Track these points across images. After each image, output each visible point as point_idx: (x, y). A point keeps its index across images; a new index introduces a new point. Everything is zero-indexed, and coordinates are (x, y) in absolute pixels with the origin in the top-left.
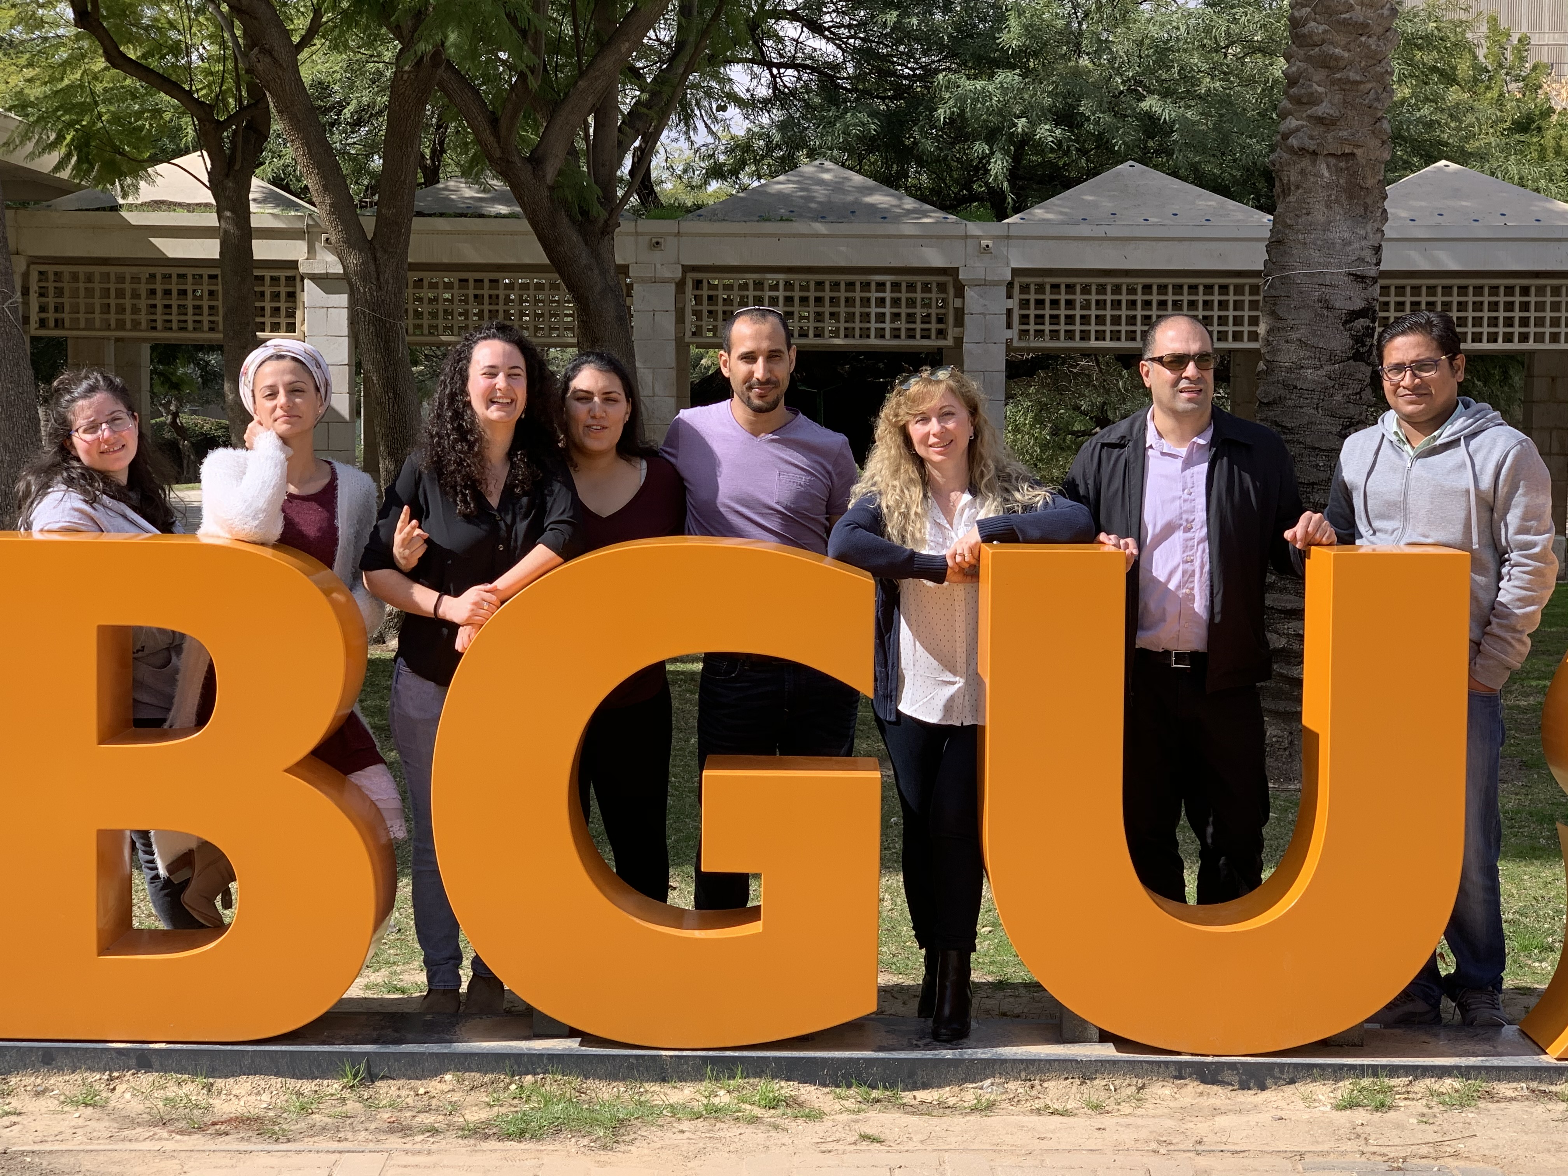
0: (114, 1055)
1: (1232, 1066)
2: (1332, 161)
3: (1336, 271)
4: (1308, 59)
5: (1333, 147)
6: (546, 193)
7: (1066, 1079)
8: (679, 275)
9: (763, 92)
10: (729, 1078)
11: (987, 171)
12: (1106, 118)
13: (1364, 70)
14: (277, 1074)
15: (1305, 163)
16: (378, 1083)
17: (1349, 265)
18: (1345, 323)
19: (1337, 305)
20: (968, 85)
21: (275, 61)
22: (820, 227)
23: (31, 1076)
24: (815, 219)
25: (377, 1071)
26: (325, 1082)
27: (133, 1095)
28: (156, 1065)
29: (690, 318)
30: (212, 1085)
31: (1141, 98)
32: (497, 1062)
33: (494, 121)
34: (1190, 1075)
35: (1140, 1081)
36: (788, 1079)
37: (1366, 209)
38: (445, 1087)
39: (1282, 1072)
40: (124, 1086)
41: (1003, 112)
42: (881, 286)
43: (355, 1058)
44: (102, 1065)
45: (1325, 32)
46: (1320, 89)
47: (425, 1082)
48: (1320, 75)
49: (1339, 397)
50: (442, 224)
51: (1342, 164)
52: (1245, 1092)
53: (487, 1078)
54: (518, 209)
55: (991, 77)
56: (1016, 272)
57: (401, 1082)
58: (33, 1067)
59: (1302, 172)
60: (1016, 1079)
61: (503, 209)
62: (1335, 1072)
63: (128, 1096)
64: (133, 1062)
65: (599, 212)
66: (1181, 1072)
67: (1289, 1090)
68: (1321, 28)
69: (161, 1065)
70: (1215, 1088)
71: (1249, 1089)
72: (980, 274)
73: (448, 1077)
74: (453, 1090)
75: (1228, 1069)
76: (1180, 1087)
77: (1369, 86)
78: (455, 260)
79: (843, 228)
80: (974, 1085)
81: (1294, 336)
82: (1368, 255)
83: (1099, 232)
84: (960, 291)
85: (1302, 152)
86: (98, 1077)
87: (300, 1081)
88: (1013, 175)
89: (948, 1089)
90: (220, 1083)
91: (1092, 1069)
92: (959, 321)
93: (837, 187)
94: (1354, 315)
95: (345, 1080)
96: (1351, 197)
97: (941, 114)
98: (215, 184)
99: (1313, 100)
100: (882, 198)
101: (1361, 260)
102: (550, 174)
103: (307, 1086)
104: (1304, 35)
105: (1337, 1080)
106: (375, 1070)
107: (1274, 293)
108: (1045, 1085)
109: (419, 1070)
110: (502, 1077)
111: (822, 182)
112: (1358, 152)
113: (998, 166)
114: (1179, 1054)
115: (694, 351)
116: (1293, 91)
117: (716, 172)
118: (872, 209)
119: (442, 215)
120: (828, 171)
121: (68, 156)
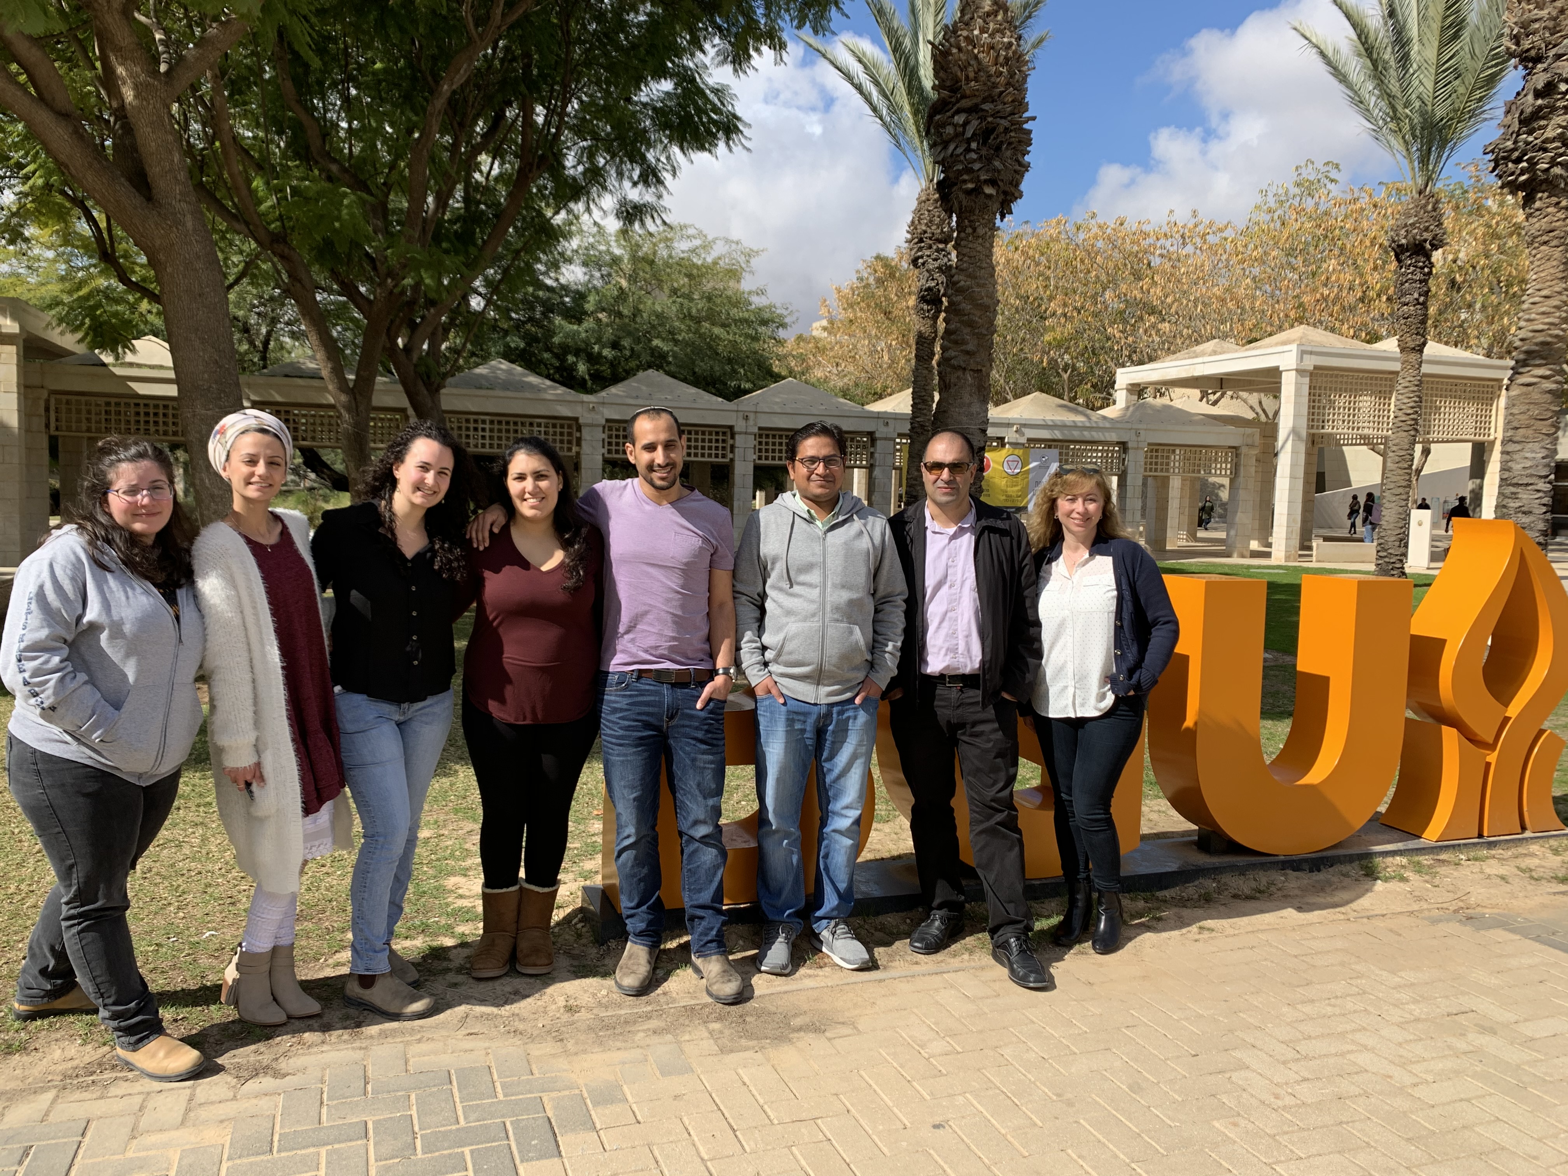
2: (972, 373)
4: (961, 322)
5: (974, 366)
21: (303, 287)
24: (504, 389)
34: (1288, 867)
41: (587, 342)
42: (539, 425)
46: (968, 337)
50: (300, 381)
51: (977, 375)
56: (608, 421)
72: (590, 421)
84: (579, 429)
85: (959, 367)
88: (591, 372)
92: (579, 444)
93: (509, 372)
99: (964, 343)
100: (533, 379)
102: (415, 357)
104: (959, 310)
113: (582, 368)
114: (1278, 855)
116: (954, 337)
120: (505, 365)
121: (87, 334)
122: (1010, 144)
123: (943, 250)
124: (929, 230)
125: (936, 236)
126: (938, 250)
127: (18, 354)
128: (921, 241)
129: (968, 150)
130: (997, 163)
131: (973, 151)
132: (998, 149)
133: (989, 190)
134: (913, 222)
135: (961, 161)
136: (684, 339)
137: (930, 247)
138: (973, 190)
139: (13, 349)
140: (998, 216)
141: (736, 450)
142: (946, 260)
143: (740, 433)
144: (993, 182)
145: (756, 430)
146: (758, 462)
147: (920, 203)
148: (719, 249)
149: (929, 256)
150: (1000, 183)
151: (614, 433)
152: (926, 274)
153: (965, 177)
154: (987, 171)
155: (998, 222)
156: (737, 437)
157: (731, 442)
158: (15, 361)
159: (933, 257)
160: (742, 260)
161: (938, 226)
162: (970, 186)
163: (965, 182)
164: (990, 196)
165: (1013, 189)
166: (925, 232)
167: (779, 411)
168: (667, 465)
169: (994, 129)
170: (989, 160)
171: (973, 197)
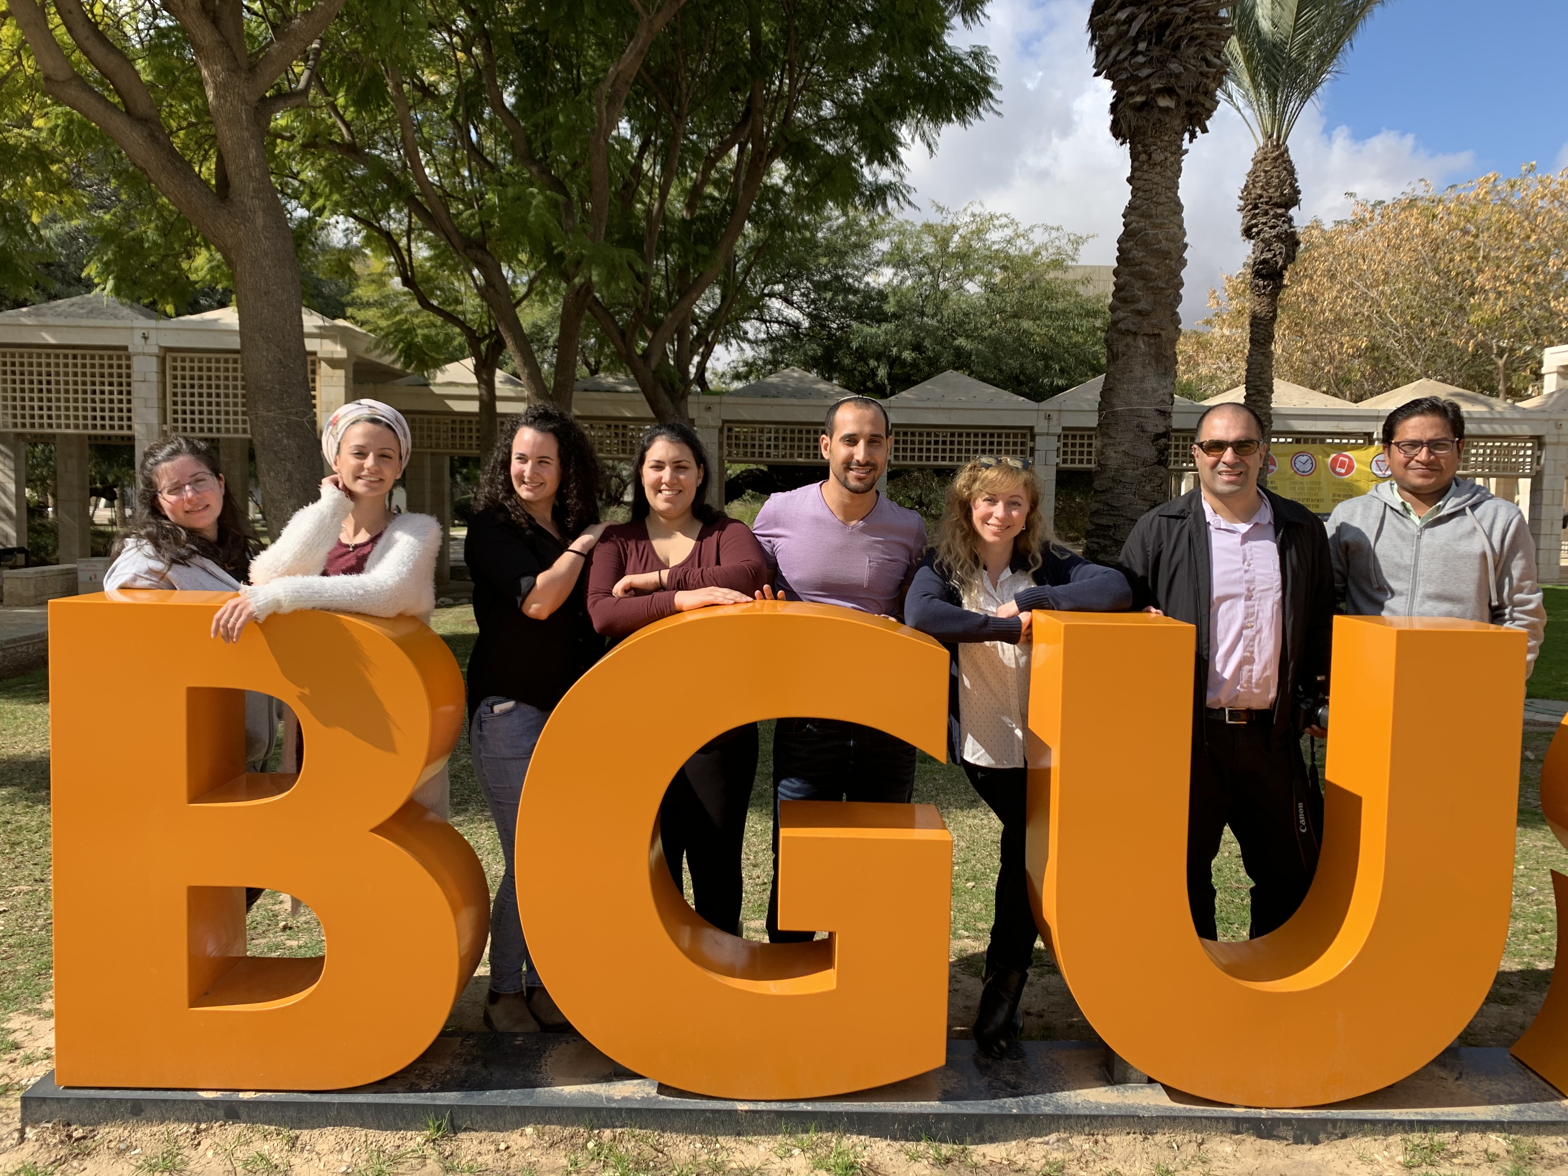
0: (202, 1106)
1: (1287, 1121)
2: (1146, 339)
3: (1148, 408)
4: (1131, 274)
5: (1148, 330)
6: (651, 374)
7: (1128, 1133)
8: (720, 424)
9: (763, 336)
10: (803, 1132)
11: (877, 375)
12: (938, 348)
13: (1167, 282)
14: (362, 1126)
15: (1129, 339)
16: (462, 1136)
17: (1156, 404)
18: (1153, 442)
19: (1149, 429)
20: (867, 330)
22: (794, 401)
23: (120, 1126)
24: (790, 397)
25: (460, 1122)
26: (409, 1134)
27: (216, 1154)
28: (244, 1116)
29: (725, 447)
30: (297, 1137)
31: (954, 339)
32: (577, 1115)
33: (623, 334)
34: (1247, 1130)
35: (1199, 1136)
36: (860, 1133)
37: (1166, 369)
38: (526, 1143)
39: (1334, 1127)
40: (209, 1141)
41: (886, 345)
43: (438, 1110)
44: (190, 1116)
45: (1143, 257)
46: (1140, 293)
47: (506, 1134)
48: (1139, 284)
49: (1148, 488)
50: (593, 395)
51: (1152, 341)
52: (1299, 1146)
53: (567, 1132)
54: (637, 388)
55: (879, 327)
57: (482, 1135)
58: (122, 1117)
59: (1127, 345)
60: (1080, 1133)
61: (628, 388)
62: (1385, 1127)
63: (210, 1153)
64: (221, 1113)
65: (679, 386)
66: (1239, 1126)
67: (1342, 1144)
68: (1141, 254)
69: (249, 1116)
70: (1271, 1143)
71: (1303, 1143)
73: (529, 1130)
74: (533, 1147)
75: (1284, 1124)
76: (1239, 1143)
77: (1170, 291)
78: (605, 414)
79: (805, 402)
80: (1040, 1140)
81: (1121, 449)
82: (1167, 398)
83: (937, 405)
85: (1128, 332)
86: (185, 1130)
87: (385, 1133)
88: (890, 376)
89: (1014, 1143)
90: (305, 1135)
91: (1153, 1124)
93: (801, 380)
94: (1159, 436)
95: (428, 1133)
96: (1158, 362)
97: (854, 345)
98: (477, 372)
99: (1134, 300)
100: (823, 386)
101: (1163, 401)
102: (653, 364)
103: (389, 1140)
104: (1129, 259)
105: (1387, 1135)
106: (457, 1122)
107: (1106, 421)
108: (1109, 1140)
109: (501, 1123)
110: (582, 1130)
111: (793, 377)
112: (1163, 333)
113: (882, 372)
114: (1232, 1106)
115: (727, 465)
116: (1122, 294)
117: (737, 377)
118: (819, 392)
119: (597, 391)
120: (796, 372)
121: (399, 357)
122: (1192, 39)
123: (1282, 215)
124: (1265, 194)
125: (1274, 200)
126: (1276, 216)
127: (346, 377)
128: (1256, 207)
129: (1135, 53)
130: (1174, 67)
131: (1141, 53)
132: (1176, 47)
133: (1164, 102)
134: (1246, 186)
135: (1126, 69)
136: (990, 335)
137: (1266, 213)
138: (1144, 104)
139: (341, 373)
140: (1187, 136)
141: (1037, 453)
142: (1286, 226)
143: (1041, 434)
144: (1168, 91)
145: (1060, 431)
146: (1062, 465)
147: (1255, 164)
148: (1039, 238)
149: (1265, 224)
150: (1179, 91)
151: (901, 438)
152: (1261, 245)
153: (1132, 89)
154: (1160, 78)
155: (1186, 145)
156: (1037, 438)
157: (1030, 444)
158: (343, 383)
159: (1271, 224)
160: (1069, 249)
161: (1277, 188)
162: (1139, 99)
163: (1132, 94)
164: (1167, 110)
165: (1201, 98)
166: (1261, 196)
167: (1088, 408)
168: (867, 464)
169: (1169, 23)
170: (1163, 62)
171: (1144, 114)
